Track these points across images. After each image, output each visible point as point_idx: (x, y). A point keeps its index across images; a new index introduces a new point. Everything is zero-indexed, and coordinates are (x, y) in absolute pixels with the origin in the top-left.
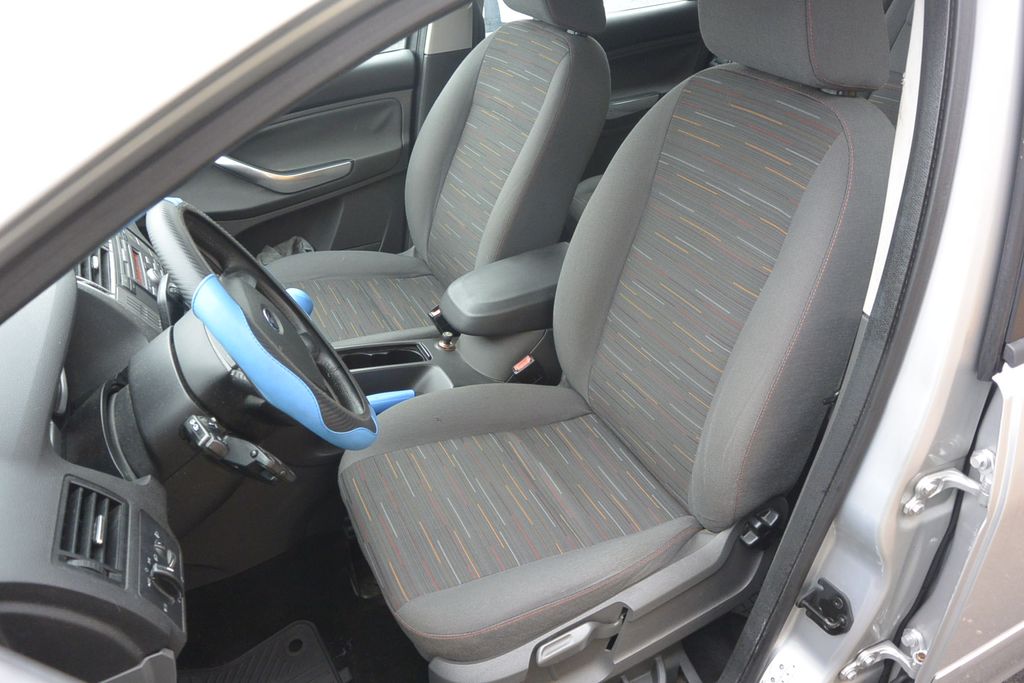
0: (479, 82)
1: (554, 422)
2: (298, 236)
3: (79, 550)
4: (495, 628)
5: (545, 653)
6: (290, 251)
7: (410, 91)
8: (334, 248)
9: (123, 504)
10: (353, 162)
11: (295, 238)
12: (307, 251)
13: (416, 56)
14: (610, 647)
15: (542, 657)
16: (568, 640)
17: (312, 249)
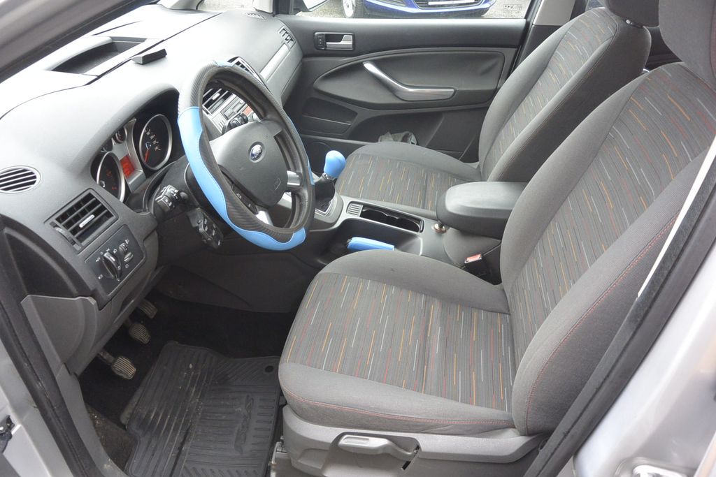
0: (557, 51)
1: (476, 308)
2: (411, 131)
3: (67, 226)
4: (319, 404)
5: (346, 440)
6: (400, 139)
7: (514, 50)
8: (429, 147)
9: (114, 217)
10: (455, 91)
11: (407, 132)
12: (412, 143)
13: (528, 24)
14: (405, 467)
15: (343, 442)
16: (365, 441)
17: (415, 143)
